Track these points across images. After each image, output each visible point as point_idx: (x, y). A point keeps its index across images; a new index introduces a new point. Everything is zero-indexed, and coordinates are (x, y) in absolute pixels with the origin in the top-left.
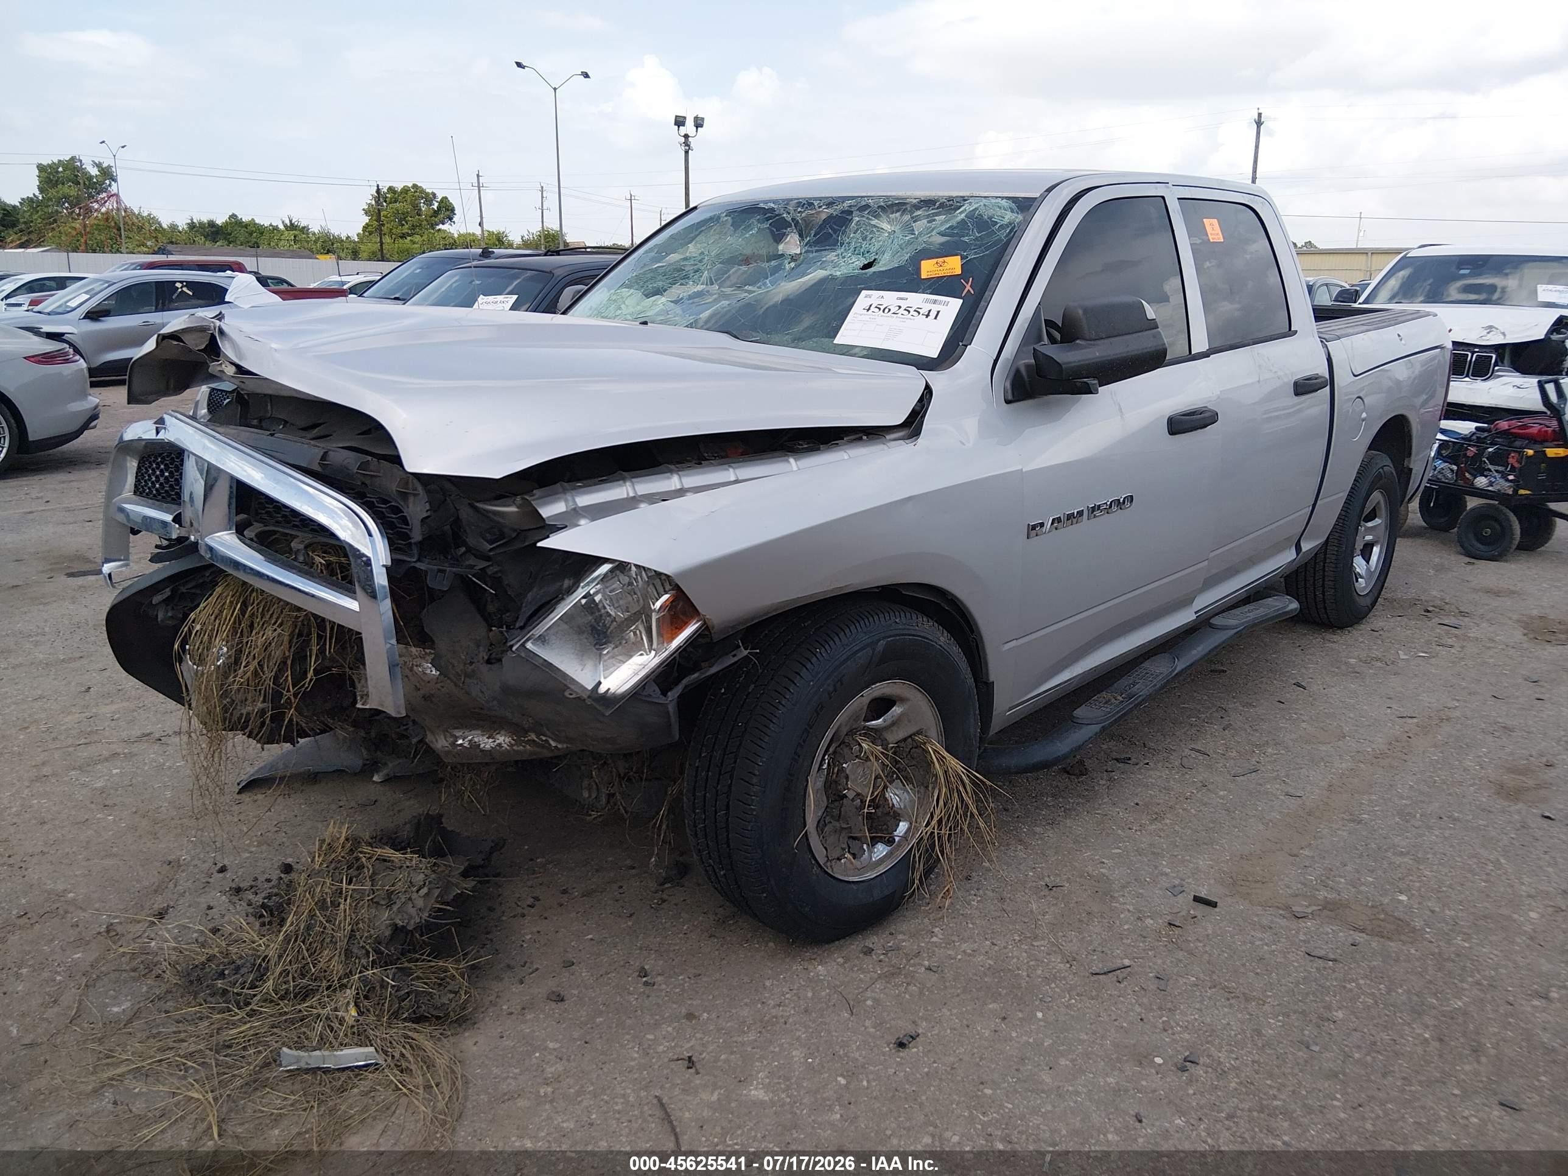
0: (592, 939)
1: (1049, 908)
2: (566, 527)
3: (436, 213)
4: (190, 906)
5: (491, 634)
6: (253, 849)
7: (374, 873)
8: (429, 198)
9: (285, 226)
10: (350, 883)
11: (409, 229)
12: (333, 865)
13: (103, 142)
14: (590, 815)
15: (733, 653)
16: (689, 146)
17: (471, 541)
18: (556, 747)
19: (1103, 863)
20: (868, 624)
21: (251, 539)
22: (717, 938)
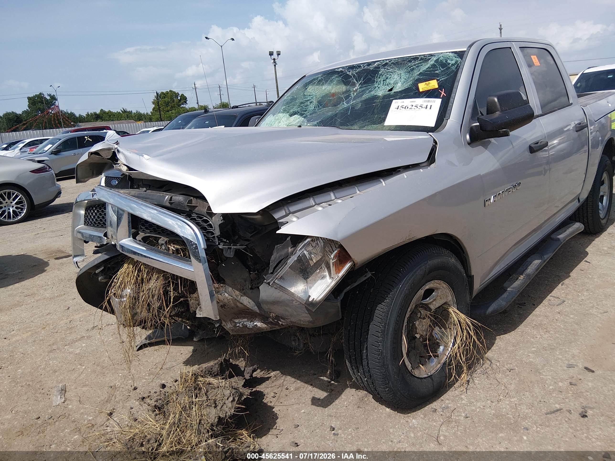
0: (304, 412)
1: (512, 381)
2: (288, 222)
3: (180, 100)
4: (122, 408)
5: (251, 275)
6: (147, 377)
7: (207, 391)
8: (177, 95)
9: (122, 112)
10: (196, 397)
11: (170, 108)
12: (188, 389)
13: (51, 86)
14: (296, 353)
15: (365, 275)
16: (276, 63)
17: (241, 233)
18: (282, 324)
19: (529, 356)
20: (422, 255)
21: (140, 241)
22: (362, 408)
